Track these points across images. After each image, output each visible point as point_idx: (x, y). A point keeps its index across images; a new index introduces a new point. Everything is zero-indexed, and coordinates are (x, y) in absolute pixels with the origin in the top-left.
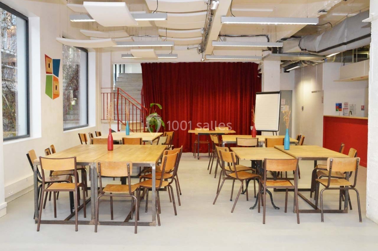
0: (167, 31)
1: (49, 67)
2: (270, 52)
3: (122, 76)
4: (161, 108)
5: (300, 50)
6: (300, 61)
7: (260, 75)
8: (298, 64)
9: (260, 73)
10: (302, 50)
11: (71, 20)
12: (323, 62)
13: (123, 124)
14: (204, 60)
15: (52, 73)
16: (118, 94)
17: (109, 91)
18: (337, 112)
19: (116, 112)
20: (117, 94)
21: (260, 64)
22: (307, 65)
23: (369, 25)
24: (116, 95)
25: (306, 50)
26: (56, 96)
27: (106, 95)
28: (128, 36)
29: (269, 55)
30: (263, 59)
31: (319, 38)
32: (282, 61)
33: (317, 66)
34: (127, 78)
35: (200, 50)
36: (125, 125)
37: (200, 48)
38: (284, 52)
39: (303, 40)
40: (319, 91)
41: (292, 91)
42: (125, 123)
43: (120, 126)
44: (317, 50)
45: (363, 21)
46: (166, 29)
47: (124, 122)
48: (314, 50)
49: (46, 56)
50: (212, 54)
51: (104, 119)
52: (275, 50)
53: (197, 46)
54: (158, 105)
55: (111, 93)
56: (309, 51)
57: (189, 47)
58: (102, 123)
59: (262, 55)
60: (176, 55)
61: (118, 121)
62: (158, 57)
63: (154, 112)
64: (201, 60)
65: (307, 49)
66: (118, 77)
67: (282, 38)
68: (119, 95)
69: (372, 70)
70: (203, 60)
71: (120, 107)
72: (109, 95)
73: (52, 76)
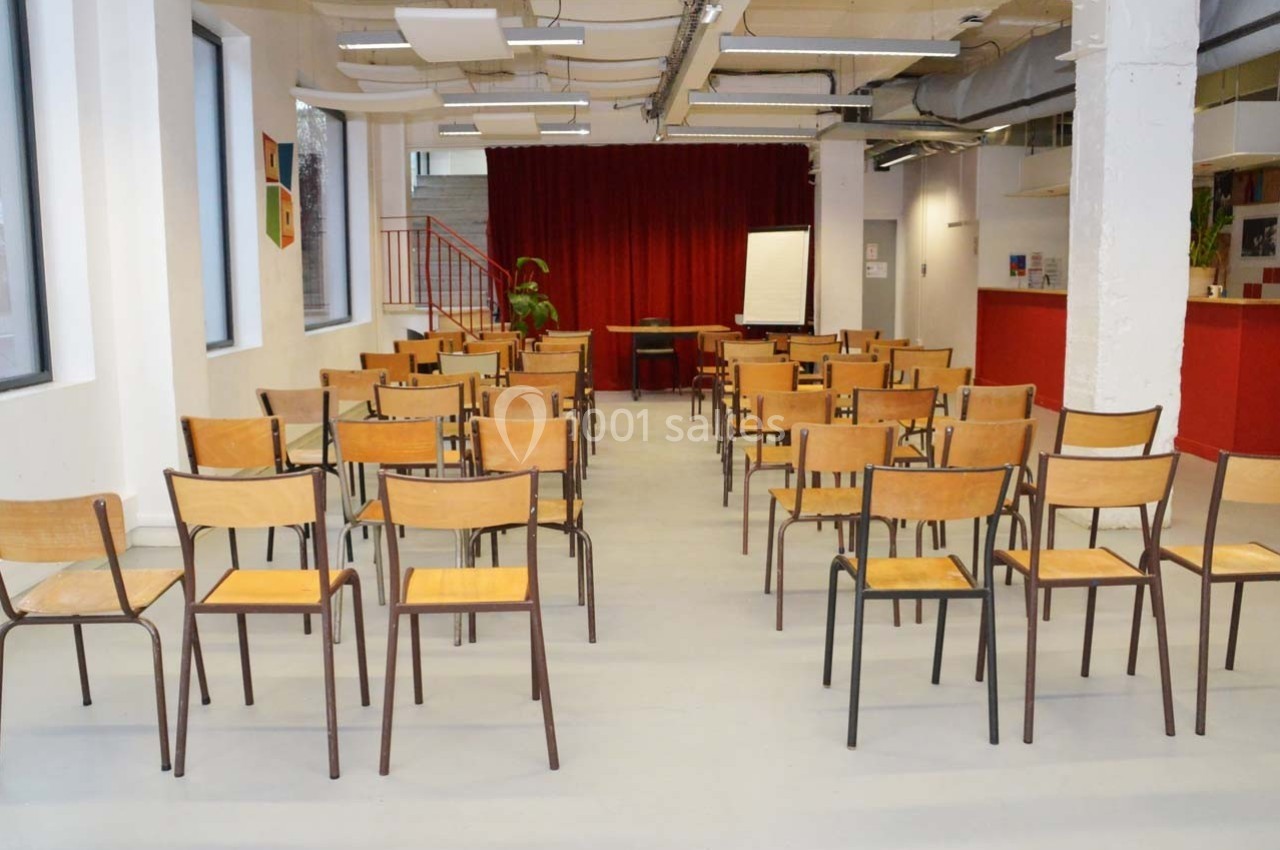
0: (572, 63)
1: (272, 165)
2: (839, 118)
3: (423, 183)
4: (546, 270)
5: (915, 115)
6: (918, 141)
7: (813, 177)
8: (913, 149)
9: (812, 172)
10: (922, 113)
11: (341, 46)
12: (979, 145)
13: (445, 314)
14: (662, 139)
15: (277, 181)
16: (429, 233)
17: (403, 225)
18: (1013, 277)
19: (424, 284)
20: (424, 232)
21: (813, 148)
22: (935, 151)
23: (1071, 67)
24: (423, 236)
25: (931, 114)
26: (288, 240)
27: (394, 236)
28: (462, 75)
29: (834, 126)
30: (820, 135)
31: (964, 85)
32: (869, 142)
33: (961, 156)
34: (442, 189)
35: (648, 112)
36: (450, 316)
37: (650, 107)
38: (874, 119)
39: (924, 88)
40: (966, 223)
41: (894, 223)
42: (448, 313)
43: (435, 319)
44: (960, 116)
45: (1057, 58)
46: (568, 59)
47: (446, 309)
48: (952, 116)
49: (266, 138)
50: (683, 125)
51: (391, 303)
52: (850, 115)
53: (643, 100)
54: (540, 262)
55: (408, 232)
56: (938, 117)
57: (619, 104)
58: (384, 312)
59: (817, 126)
60: (587, 126)
61: (431, 305)
62: (543, 132)
63: (527, 281)
64: (654, 139)
65: (934, 112)
66: (415, 188)
67: (870, 80)
68: (432, 235)
69: (1077, 175)
70: (658, 139)
71: (434, 269)
72: (404, 236)
73: (277, 188)
